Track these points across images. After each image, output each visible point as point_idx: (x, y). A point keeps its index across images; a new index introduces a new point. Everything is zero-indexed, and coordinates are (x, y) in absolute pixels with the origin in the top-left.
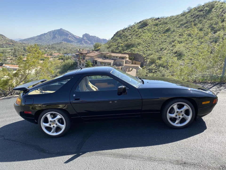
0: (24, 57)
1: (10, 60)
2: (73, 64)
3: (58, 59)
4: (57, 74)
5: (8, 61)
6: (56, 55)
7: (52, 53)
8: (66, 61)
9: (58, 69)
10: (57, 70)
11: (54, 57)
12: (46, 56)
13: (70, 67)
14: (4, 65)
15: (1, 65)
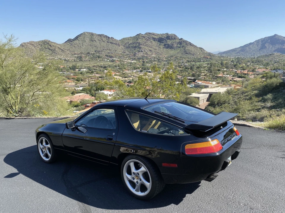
0: (220, 73)
1: (204, 75)
2: (278, 84)
3: (261, 77)
4: (252, 97)
5: (202, 76)
6: (261, 71)
7: (256, 68)
8: (268, 81)
9: (255, 90)
10: (254, 92)
11: (257, 74)
12: (246, 72)
13: (273, 89)
14: (197, 80)
15: (194, 80)
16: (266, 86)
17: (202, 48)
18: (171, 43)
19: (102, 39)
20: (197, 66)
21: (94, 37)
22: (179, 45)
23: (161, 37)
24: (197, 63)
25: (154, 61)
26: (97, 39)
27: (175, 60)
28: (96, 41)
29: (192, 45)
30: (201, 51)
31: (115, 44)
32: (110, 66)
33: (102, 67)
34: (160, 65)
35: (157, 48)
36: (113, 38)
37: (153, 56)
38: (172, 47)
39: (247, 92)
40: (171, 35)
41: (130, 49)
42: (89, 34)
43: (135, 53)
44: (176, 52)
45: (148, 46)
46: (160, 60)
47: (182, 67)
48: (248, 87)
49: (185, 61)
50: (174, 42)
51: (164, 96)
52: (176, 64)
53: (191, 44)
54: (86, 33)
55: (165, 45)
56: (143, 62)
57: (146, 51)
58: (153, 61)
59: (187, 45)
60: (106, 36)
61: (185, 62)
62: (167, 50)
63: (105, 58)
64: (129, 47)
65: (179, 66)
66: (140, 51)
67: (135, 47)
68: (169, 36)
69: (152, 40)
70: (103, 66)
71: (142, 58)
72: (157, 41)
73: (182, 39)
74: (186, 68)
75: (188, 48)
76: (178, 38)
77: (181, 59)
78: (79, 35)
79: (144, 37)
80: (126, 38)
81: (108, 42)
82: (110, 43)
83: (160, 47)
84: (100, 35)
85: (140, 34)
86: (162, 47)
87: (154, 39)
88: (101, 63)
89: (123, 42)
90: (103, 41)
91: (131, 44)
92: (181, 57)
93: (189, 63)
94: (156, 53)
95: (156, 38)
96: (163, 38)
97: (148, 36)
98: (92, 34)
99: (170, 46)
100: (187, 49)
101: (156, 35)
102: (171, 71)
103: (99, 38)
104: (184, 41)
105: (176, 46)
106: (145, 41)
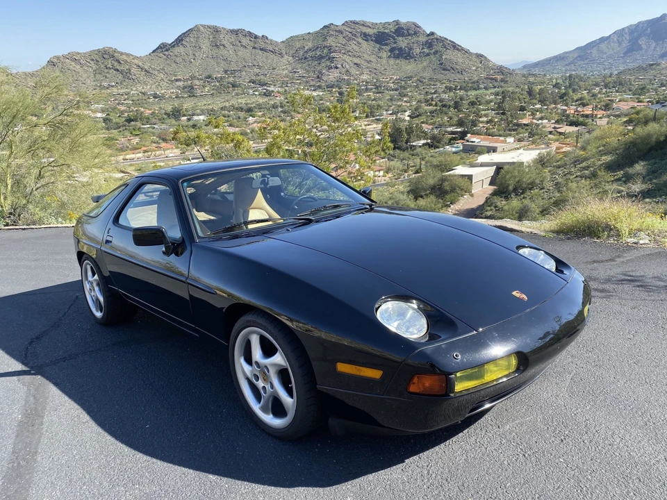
0: (525, 114)
1: (487, 122)
2: (662, 139)
3: (625, 122)
4: (598, 171)
5: (481, 125)
6: (624, 107)
8: (639, 130)
9: (605, 154)
10: (603, 158)
11: (615, 116)
12: (588, 110)
13: (650, 150)
14: (469, 135)
15: (463, 135)
16: (633, 144)
17: (482, 56)
18: (406, 45)
19: (240, 42)
20: (469, 101)
21: (222, 36)
22: (425, 50)
23: (382, 30)
24: (469, 93)
25: (367, 90)
26: (228, 40)
27: (417, 87)
28: (226, 45)
29: (458, 49)
30: (481, 63)
31: (272, 52)
32: (260, 107)
33: (241, 109)
34: (380, 99)
35: (373, 58)
36: (267, 38)
37: (364, 78)
38: (409, 55)
39: (586, 159)
40: (406, 24)
41: (307, 63)
42: (209, 29)
43: (320, 72)
44: (420, 66)
45: (350, 54)
46: (381, 87)
47: (434, 103)
48: (589, 147)
49: (441, 88)
50: (413, 43)
51: (390, 175)
52: (419, 97)
53: (455, 46)
54: (201, 28)
55: (392, 50)
56: (341, 94)
57: (347, 66)
58: (363, 89)
59: (445, 47)
60: (250, 33)
61: (440, 90)
62: (398, 61)
63: (249, 88)
64: (306, 58)
65: (428, 101)
66: (331, 68)
67: (321, 57)
68: (403, 29)
69: (360, 40)
70: (245, 107)
71: (336, 83)
72: (372, 40)
73: (432, 34)
74: (444, 106)
75: (449, 55)
76: (424, 31)
77: (432, 83)
78: (184, 34)
79: (341, 32)
80: (297, 36)
81: (254, 48)
82: (261, 49)
83: (380, 55)
84: (236, 32)
85: (330, 24)
86: (384, 55)
87: (366, 36)
88: (240, 101)
89: (289, 46)
90: (242, 46)
91: (310, 50)
92: (431, 79)
93: (452, 94)
94: (370, 71)
95: (370, 34)
96: (387, 34)
97: (350, 30)
98: (216, 30)
99: (406, 53)
100: (446, 58)
101: (371, 26)
102: (407, 114)
103: (233, 38)
104: (437, 39)
105: (418, 51)
106: (343, 43)
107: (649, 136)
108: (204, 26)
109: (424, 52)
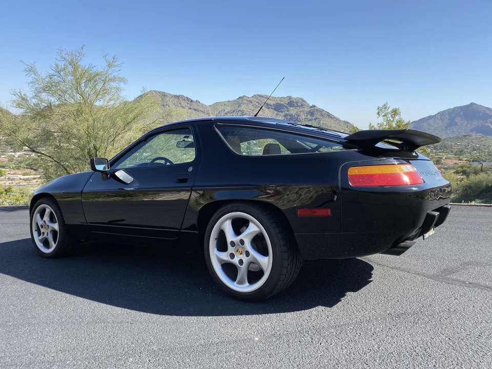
7: (441, 158)
16: (468, 187)
17: (348, 123)
18: (295, 113)
19: (180, 104)
21: (168, 99)
22: (309, 117)
23: (279, 102)
26: (172, 102)
28: (170, 105)
29: (331, 118)
30: (347, 127)
31: (202, 112)
36: (199, 102)
38: (297, 119)
40: (296, 99)
42: (159, 94)
50: (300, 112)
53: (329, 115)
54: (154, 93)
55: (285, 116)
59: (322, 116)
60: (188, 99)
68: (293, 102)
72: (272, 108)
73: (314, 106)
75: (325, 121)
76: (308, 104)
78: (141, 96)
79: (251, 102)
80: (220, 103)
81: (190, 108)
82: (194, 110)
84: (178, 97)
85: (243, 96)
87: (268, 106)
89: (215, 109)
90: (181, 106)
91: (229, 112)
95: (271, 104)
96: (283, 105)
97: (257, 101)
98: (164, 95)
99: (295, 118)
100: (322, 123)
101: (271, 99)
103: (176, 100)
104: (317, 110)
105: (304, 117)
106: (252, 109)
107: (480, 182)
108: (156, 92)
109: (307, 118)
